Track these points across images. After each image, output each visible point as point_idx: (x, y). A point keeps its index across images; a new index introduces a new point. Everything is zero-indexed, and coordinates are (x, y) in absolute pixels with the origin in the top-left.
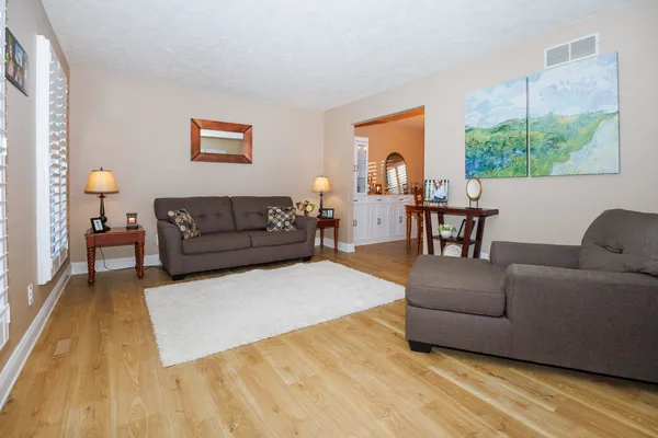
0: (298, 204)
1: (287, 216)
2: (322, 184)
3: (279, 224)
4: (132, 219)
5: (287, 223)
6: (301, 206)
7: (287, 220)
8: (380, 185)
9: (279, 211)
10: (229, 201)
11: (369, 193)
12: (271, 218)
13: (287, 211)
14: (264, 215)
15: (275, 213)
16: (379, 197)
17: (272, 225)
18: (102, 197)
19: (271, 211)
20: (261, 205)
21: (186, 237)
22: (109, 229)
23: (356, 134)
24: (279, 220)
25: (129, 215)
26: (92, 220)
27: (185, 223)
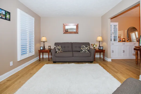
0: (91, 45)
1: (86, 48)
2: (100, 39)
3: (84, 50)
4: (49, 47)
5: (86, 50)
6: (92, 45)
7: (86, 49)
8: (125, 39)
9: (84, 46)
10: (72, 44)
11: (119, 41)
12: (82, 48)
13: (86, 47)
14: (80, 47)
15: (83, 47)
16: (124, 43)
17: (82, 50)
18: (44, 42)
19: (82, 47)
20: (80, 45)
21: (57, 52)
22: (45, 49)
23: (111, 22)
24: (84, 49)
25: (49, 46)
26: (40, 47)
27: (57, 49)
